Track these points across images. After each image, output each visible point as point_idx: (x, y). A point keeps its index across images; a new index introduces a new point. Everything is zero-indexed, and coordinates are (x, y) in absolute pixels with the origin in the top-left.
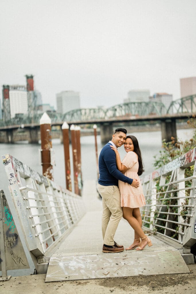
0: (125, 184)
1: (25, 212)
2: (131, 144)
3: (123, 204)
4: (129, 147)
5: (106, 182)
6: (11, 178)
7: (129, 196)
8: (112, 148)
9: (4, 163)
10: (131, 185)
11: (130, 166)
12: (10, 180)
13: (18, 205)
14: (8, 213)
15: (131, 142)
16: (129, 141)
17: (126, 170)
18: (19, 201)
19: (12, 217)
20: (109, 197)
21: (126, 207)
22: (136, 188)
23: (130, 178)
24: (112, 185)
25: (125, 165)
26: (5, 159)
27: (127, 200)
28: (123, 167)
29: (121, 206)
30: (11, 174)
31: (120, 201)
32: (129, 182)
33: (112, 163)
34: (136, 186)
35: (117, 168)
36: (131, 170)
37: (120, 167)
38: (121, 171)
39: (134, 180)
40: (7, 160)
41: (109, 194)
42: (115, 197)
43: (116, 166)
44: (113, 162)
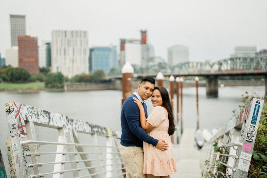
0: (149, 145)
1: (23, 172)
2: (159, 97)
3: (146, 170)
4: (157, 100)
5: (127, 142)
6: (12, 130)
7: (153, 160)
8: (136, 101)
9: (7, 111)
10: (156, 146)
11: (155, 125)
12: (11, 132)
13: (17, 163)
14: (3, 173)
15: (159, 94)
16: (157, 93)
17: (151, 128)
18: (18, 158)
19: (6, 177)
20: (128, 160)
21: (149, 175)
22: (163, 151)
23: (155, 138)
24: (134, 146)
25: (150, 123)
26: (8, 107)
27: (151, 165)
28: (147, 124)
29: (144, 173)
30: (13, 125)
31: (142, 166)
32: (154, 143)
33: (134, 119)
34: (163, 149)
35: (140, 125)
36: (157, 128)
37: (144, 125)
38: (145, 130)
39: (160, 142)
40: (11, 108)
41: (129, 157)
42: (135, 160)
43: (138, 123)
44: (135, 117)
